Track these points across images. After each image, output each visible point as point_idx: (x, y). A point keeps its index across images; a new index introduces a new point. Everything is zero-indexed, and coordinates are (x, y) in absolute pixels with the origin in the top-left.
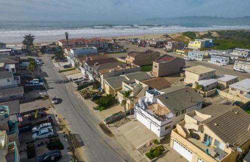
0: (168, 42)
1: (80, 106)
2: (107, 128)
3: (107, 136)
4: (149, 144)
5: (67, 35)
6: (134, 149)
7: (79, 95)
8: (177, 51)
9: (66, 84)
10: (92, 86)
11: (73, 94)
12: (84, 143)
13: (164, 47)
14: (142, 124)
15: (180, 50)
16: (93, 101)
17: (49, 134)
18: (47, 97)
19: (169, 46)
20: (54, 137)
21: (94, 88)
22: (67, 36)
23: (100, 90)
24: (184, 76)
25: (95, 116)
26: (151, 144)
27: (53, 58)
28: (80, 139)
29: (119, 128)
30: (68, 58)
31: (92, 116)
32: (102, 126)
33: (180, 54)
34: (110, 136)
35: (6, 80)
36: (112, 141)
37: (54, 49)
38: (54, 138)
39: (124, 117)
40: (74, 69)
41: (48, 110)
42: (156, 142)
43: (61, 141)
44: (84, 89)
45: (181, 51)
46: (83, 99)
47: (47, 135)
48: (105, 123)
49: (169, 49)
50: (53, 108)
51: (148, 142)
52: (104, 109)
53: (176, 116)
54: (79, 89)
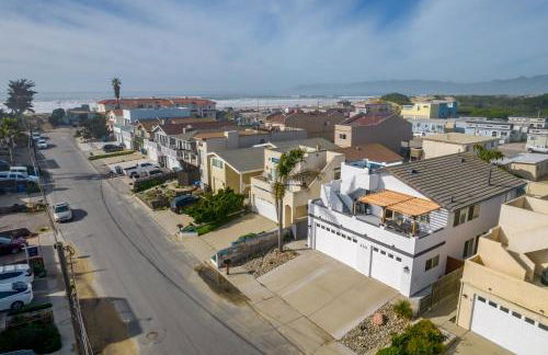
1: (139, 226)
2: (221, 277)
3: (225, 301)
4: (378, 319)
5: (117, 85)
6: (328, 340)
7: (138, 203)
9: (104, 181)
10: (176, 182)
11: (120, 199)
12: (143, 324)
14: (339, 263)
16: (177, 212)
17: (15, 297)
18: (43, 207)
20: (31, 310)
21: (181, 184)
22: (117, 89)
23: (198, 186)
24: (422, 155)
25: (182, 247)
26: (385, 319)
27: (78, 134)
28: (130, 311)
29: (262, 279)
30: (117, 130)
31: (175, 247)
32: (204, 273)
34: (234, 301)
36: (242, 317)
37: (83, 117)
38: (35, 313)
39: (276, 245)
40: (131, 153)
41: (35, 235)
42: (403, 309)
43: (57, 321)
44: (153, 189)
46: (148, 210)
47: (6, 302)
48: (215, 264)
50: (51, 232)
51: (372, 312)
52: (211, 230)
53: (456, 224)
54: (140, 187)
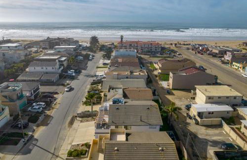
0: (227, 53)
5: (122, 37)
8: (234, 63)
13: (223, 57)
15: (237, 63)
17: (38, 110)
18: (68, 85)
19: (228, 57)
22: (122, 39)
24: (195, 94)
26: (82, 145)
27: (103, 56)
29: (81, 124)
33: (237, 68)
34: (69, 127)
35: (51, 68)
44: (96, 85)
45: (238, 65)
47: (36, 110)
49: (228, 60)
50: (62, 94)
